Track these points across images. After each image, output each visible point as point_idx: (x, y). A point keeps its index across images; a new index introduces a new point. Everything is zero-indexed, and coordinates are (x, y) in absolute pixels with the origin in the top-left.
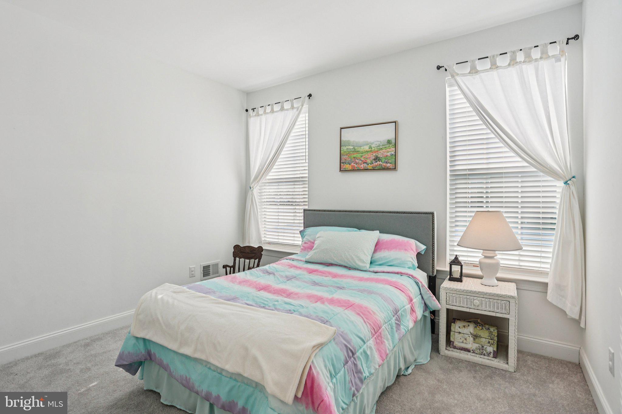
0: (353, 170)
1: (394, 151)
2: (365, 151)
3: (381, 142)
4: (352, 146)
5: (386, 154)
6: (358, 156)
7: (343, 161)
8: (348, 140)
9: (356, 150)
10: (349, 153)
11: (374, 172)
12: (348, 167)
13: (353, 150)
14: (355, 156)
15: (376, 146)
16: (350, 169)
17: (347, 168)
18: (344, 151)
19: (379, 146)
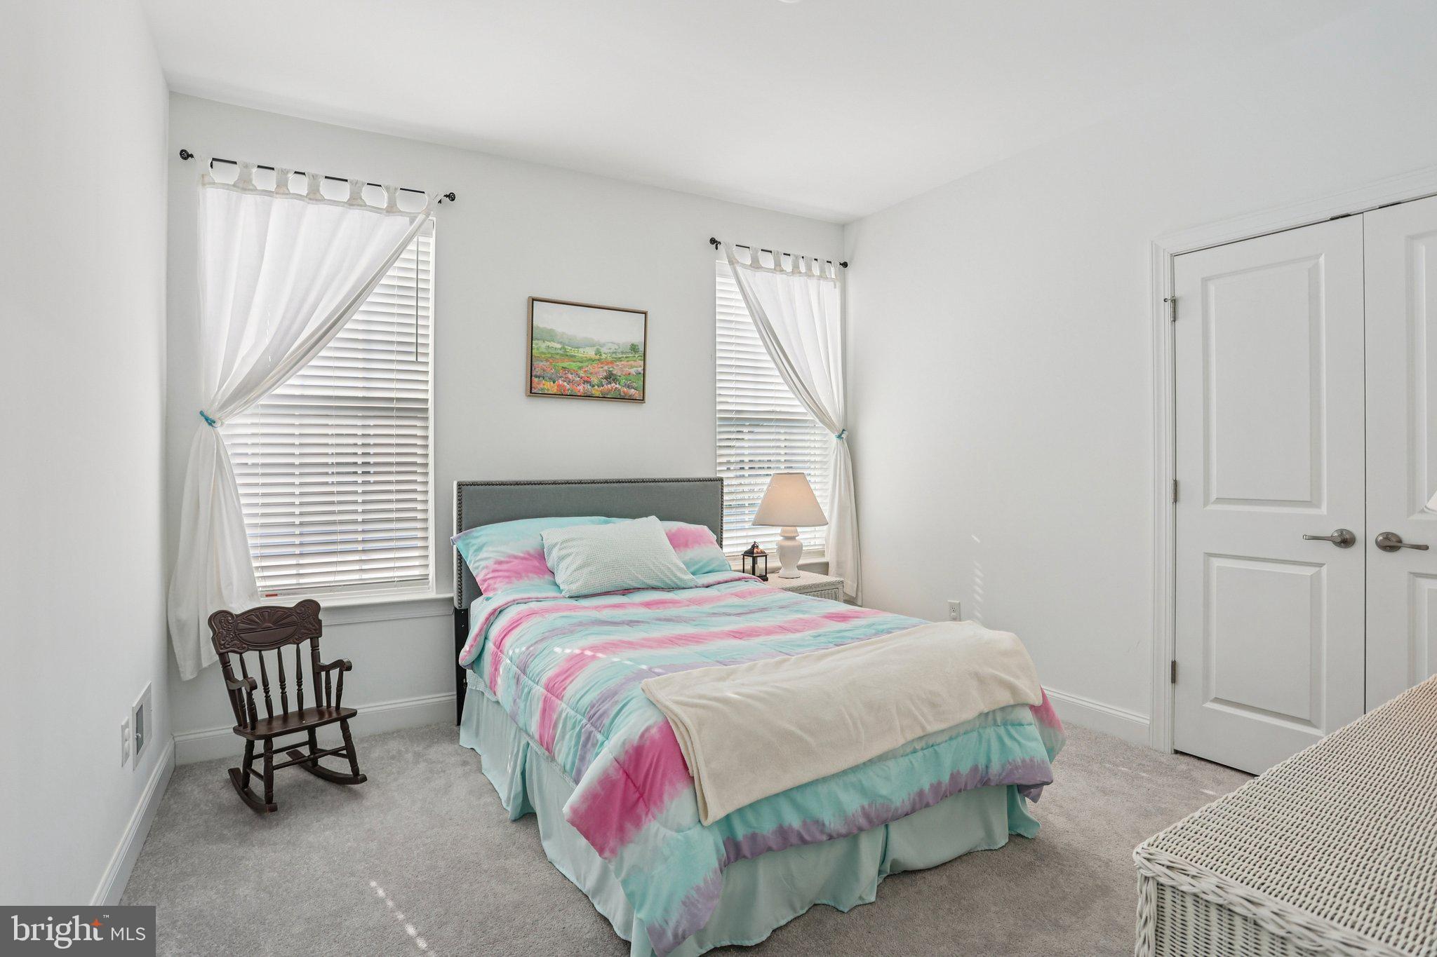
0: (562, 395)
1: (642, 368)
2: (589, 358)
3: (618, 345)
4: (558, 343)
5: (627, 370)
6: (573, 366)
7: (537, 371)
8: (551, 329)
9: (568, 354)
10: (552, 357)
11: (605, 402)
12: (548, 386)
13: (561, 352)
14: (565, 364)
15: (609, 351)
16: (555, 391)
17: (548, 390)
18: (541, 350)
19: (615, 353)
